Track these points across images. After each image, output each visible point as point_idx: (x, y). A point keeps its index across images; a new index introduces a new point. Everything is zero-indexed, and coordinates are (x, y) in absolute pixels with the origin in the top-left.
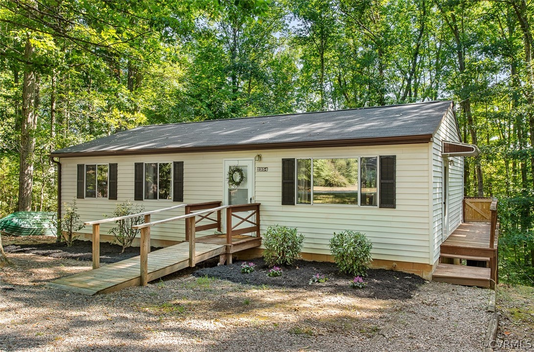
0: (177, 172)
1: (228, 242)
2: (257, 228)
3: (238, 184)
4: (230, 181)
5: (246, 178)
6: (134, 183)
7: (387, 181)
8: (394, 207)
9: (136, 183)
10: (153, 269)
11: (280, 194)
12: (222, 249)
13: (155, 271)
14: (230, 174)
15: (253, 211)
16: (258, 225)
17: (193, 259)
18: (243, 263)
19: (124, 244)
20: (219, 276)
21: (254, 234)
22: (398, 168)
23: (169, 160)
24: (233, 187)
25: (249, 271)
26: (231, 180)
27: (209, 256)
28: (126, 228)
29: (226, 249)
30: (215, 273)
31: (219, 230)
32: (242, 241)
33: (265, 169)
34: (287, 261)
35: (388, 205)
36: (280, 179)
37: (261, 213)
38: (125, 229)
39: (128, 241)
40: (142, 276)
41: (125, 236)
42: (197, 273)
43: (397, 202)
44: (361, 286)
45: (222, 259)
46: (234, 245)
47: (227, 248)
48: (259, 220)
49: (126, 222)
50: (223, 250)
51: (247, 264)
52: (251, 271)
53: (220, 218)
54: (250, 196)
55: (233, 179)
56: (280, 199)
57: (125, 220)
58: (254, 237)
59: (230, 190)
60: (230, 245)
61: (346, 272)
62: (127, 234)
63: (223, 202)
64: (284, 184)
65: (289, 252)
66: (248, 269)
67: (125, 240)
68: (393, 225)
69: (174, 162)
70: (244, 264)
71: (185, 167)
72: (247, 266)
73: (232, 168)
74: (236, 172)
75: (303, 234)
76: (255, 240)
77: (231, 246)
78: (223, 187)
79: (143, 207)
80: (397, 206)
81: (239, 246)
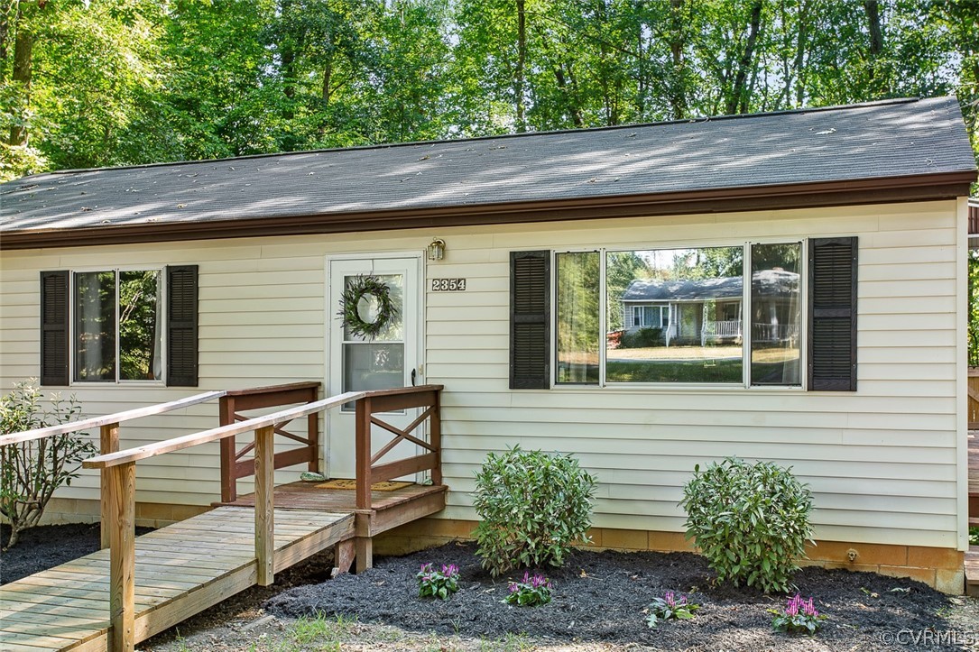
0: (177, 298)
1: (360, 503)
2: (433, 459)
3: (373, 329)
4: (347, 322)
5: (398, 311)
6: (38, 333)
7: (833, 313)
8: (852, 388)
9: (44, 334)
10: (147, 599)
11: (505, 357)
12: (345, 524)
13: (156, 608)
14: (347, 298)
15: (422, 410)
16: (436, 448)
17: (269, 560)
18: (423, 569)
19: (15, 519)
20: (353, 611)
21: (424, 477)
22: (864, 273)
23: (154, 260)
24: (355, 340)
25: (443, 591)
26: (353, 320)
27: (312, 548)
28: (22, 470)
29: (356, 524)
30: (339, 602)
31: (314, 467)
32: (396, 499)
33: (457, 285)
34: (551, 556)
35: (834, 383)
36: (505, 313)
37: (446, 415)
38: (18, 472)
39: (30, 510)
40: (117, 627)
41: (20, 492)
42: (281, 605)
43: (862, 373)
44: (811, 627)
45: (344, 556)
46: (379, 511)
47: (358, 521)
48: (440, 436)
49: (21, 453)
50: (347, 530)
51: (437, 567)
52: (451, 592)
53: (317, 433)
54: (410, 363)
55: (357, 313)
56: (505, 372)
57: (20, 446)
58: (424, 486)
59: (347, 350)
60: (366, 511)
61: (737, 584)
62: (25, 486)
63: (325, 382)
64: (515, 326)
65: (560, 527)
66: (441, 584)
67: (19, 507)
68: (848, 438)
69: (168, 267)
70: (427, 571)
71: (203, 281)
72: (439, 577)
73: (355, 282)
74: (367, 295)
75: (590, 473)
76: (432, 493)
77: (369, 515)
78: (327, 337)
79: (76, 404)
80: (860, 385)
81: (392, 514)
